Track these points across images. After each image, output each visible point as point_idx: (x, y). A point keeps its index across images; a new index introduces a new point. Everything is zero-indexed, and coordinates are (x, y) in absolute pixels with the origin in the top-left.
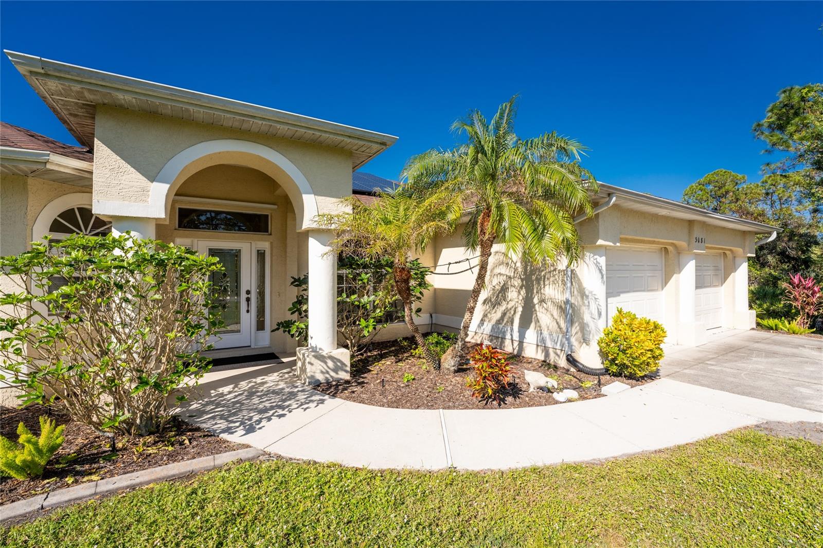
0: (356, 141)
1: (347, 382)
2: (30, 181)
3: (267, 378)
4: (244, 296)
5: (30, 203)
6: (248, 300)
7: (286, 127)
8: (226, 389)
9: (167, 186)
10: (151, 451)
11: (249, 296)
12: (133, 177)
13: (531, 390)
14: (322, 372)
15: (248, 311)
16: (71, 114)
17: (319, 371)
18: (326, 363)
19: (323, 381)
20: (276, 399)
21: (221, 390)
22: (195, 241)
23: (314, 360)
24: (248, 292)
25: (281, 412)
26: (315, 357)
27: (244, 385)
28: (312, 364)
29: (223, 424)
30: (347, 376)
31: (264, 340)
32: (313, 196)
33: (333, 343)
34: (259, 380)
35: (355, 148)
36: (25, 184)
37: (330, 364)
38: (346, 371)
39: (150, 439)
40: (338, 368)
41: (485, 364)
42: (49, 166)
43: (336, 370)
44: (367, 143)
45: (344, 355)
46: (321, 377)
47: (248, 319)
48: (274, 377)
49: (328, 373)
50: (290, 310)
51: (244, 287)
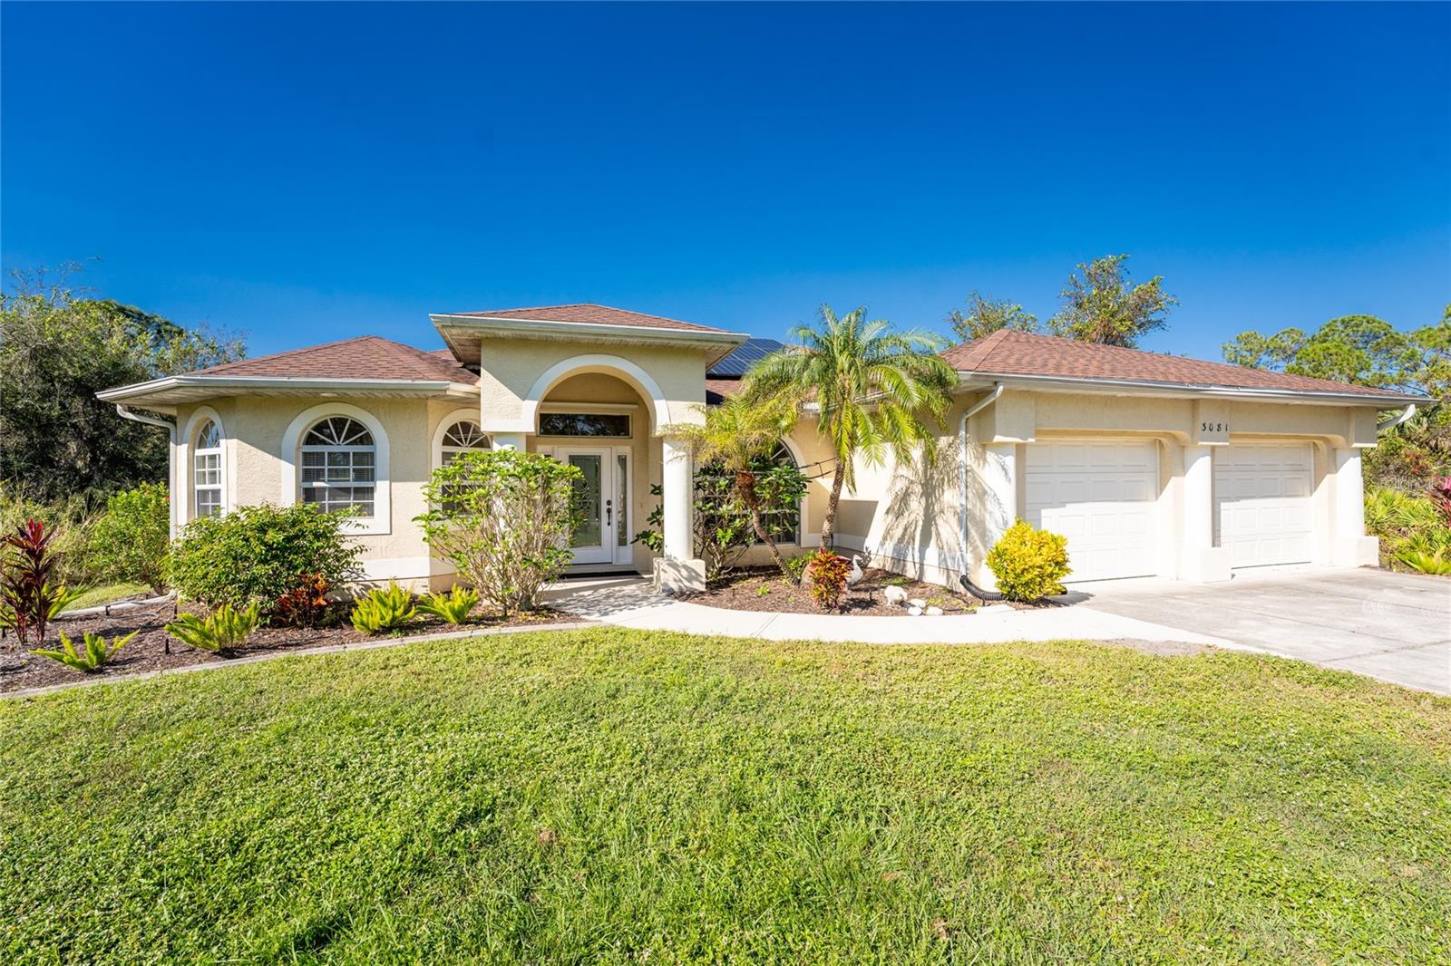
0: (705, 344)
1: (702, 593)
2: (429, 402)
3: (624, 588)
4: (604, 507)
5: (430, 421)
6: (609, 511)
7: (636, 340)
8: (586, 593)
9: (536, 403)
10: (530, 618)
11: (610, 507)
12: (510, 397)
13: (889, 604)
14: (675, 580)
15: (609, 524)
16: (460, 345)
17: (672, 579)
18: (679, 571)
19: (676, 590)
20: (630, 600)
21: (581, 593)
22: (556, 446)
23: (667, 568)
24: (609, 503)
25: (632, 607)
26: (669, 564)
27: (603, 591)
28: (665, 572)
29: (584, 611)
30: (703, 588)
31: (626, 557)
32: (664, 401)
33: (688, 553)
34: (617, 588)
35: (707, 348)
36: (426, 405)
37: (684, 573)
38: (701, 583)
39: (530, 613)
40: (693, 576)
41: (820, 568)
42: (448, 393)
43: (690, 579)
44: (717, 344)
45: (699, 566)
46: (674, 586)
47: (609, 533)
48: (633, 587)
49: (681, 581)
50: (649, 520)
51: (605, 498)
